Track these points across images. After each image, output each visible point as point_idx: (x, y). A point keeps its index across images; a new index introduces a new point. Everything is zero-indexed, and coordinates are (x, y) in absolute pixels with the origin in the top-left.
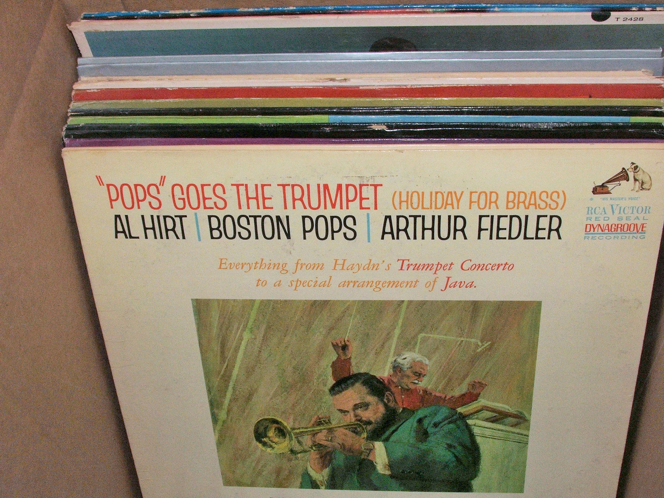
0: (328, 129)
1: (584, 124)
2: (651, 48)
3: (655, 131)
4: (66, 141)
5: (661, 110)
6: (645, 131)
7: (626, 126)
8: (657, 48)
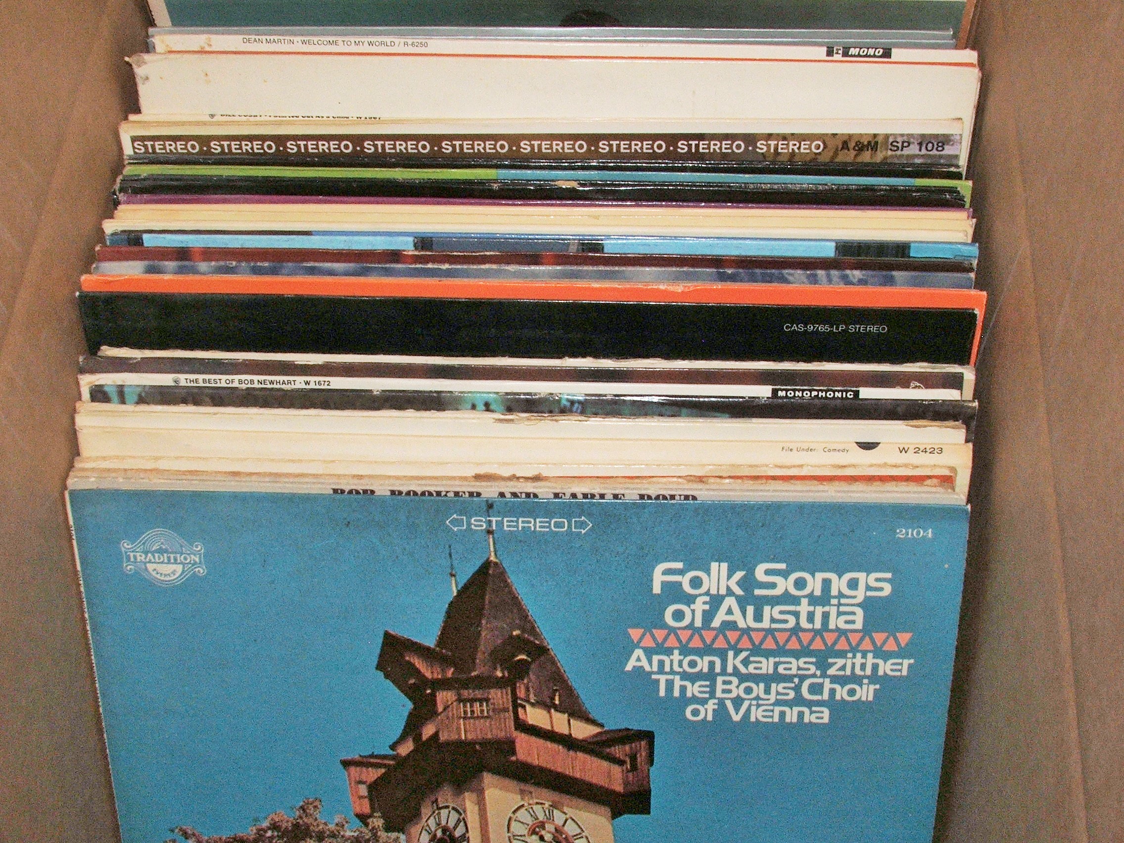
0: (496, 185)
1: (851, 187)
2: (939, 29)
3: (948, 196)
4: (122, 197)
5: (958, 170)
6: (935, 196)
7: (909, 190)
8: (948, 29)
